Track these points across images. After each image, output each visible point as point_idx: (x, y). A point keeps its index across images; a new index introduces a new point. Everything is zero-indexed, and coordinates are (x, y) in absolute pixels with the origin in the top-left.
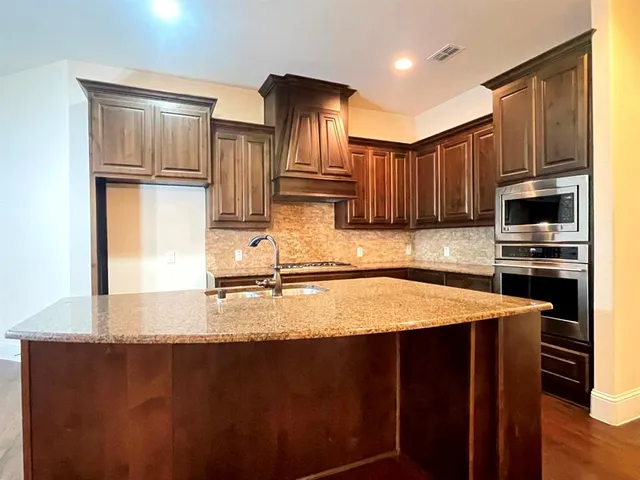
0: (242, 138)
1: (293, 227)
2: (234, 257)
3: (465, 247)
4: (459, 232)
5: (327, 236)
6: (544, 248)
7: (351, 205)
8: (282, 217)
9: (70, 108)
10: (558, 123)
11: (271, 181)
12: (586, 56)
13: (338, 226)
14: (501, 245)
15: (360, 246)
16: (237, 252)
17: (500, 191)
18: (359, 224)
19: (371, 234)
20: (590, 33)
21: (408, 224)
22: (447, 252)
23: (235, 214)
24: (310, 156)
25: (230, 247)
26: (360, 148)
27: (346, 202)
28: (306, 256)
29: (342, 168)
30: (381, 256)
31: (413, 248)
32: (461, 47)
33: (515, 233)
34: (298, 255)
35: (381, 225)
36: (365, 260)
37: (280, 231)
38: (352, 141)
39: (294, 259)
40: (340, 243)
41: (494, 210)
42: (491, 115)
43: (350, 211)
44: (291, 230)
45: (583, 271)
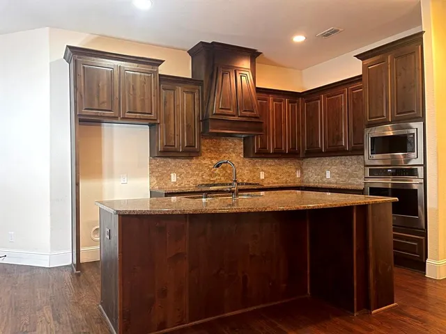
0: (179, 89)
1: (213, 156)
2: (170, 179)
3: (342, 170)
4: (337, 160)
5: (238, 163)
6: (396, 169)
7: (257, 139)
8: (205, 148)
9: (51, 64)
10: (404, 88)
11: (200, 121)
12: (420, 47)
13: (246, 155)
14: (368, 168)
15: (263, 171)
16: (172, 175)
17: (367, 131)
18: (263, 154)
19: (270, 162)
20: (422, 33)
21: (298, 154)
22: (328, 175)
23: (174, 146)
24: (230, 103)
25: (168, 171)
26: (263, 96)
27: (253, 137)
28: (223, 179)
29: (253, 111)
30: (277, 179)
31: (302, 172)
32: (341, 30)
33: (378, 160)
34: (217, 177)
35: (279, 155)
36: (266, 182)
37: (204, 159)
38: (259, 90)
39: (214, 181)
40: (247, 168)
41: (363, 143)
42: (361, 76)
43: (257, 143)
44: (211, 158)
45: (420, 183)
